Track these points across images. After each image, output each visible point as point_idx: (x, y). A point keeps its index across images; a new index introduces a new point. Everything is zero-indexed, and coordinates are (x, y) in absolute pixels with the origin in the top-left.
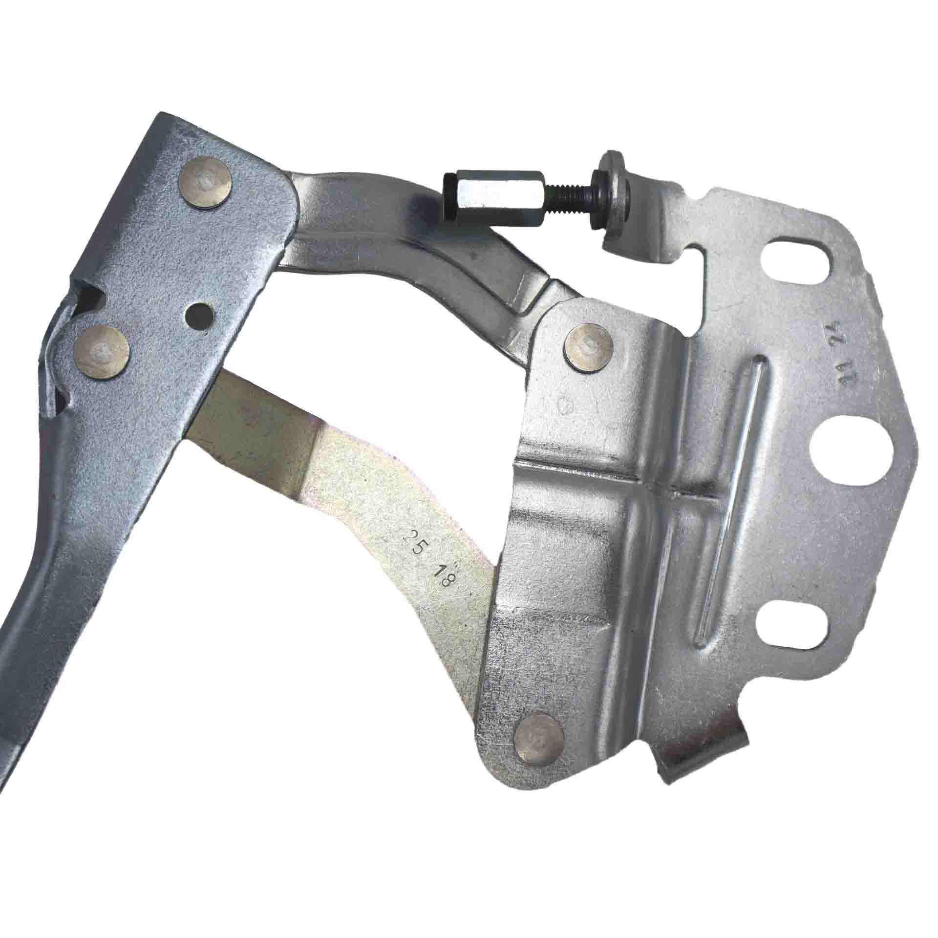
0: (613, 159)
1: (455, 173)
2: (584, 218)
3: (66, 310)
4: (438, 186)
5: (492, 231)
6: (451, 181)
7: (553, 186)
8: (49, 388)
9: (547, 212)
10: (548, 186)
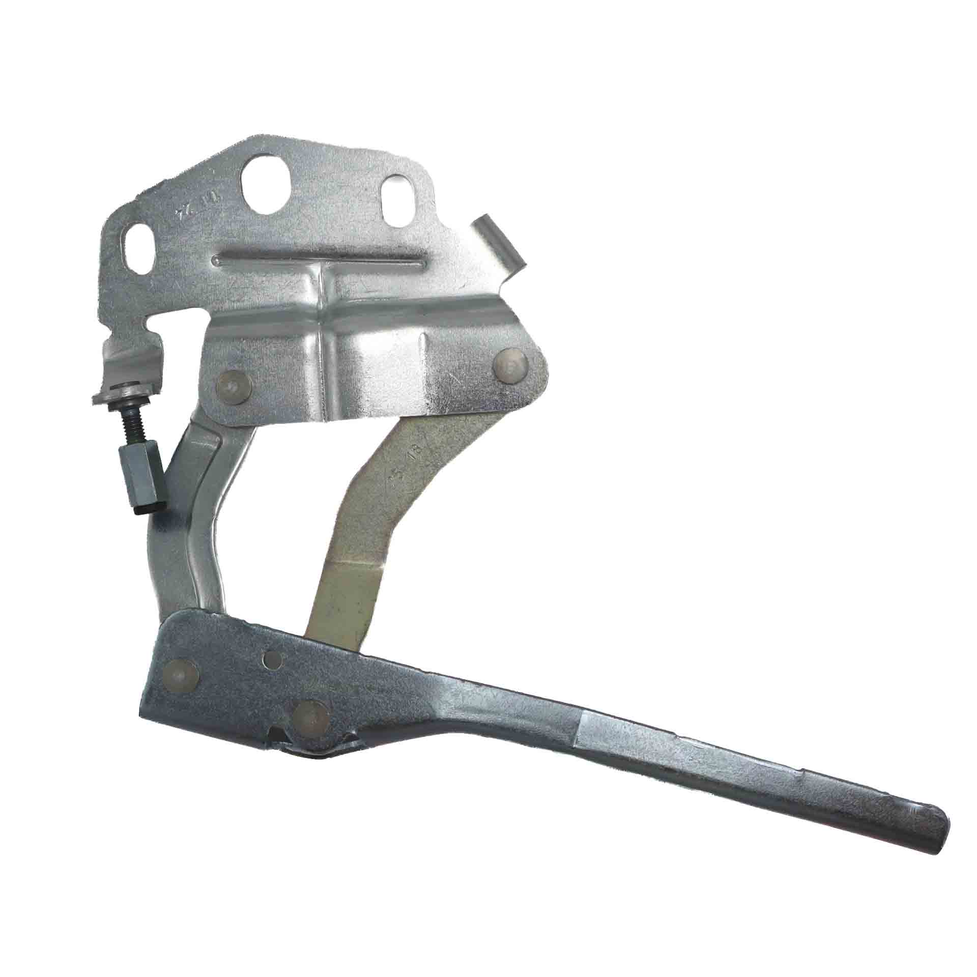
0: (97, 400)
1: (133, 508)
2: (144, 410)
3: (288, 748)
4: (145, 518)
5: (167, 471)
6: (139, 510)
7: (127, 438)
8: (344, 746)
9: (145, 438)
10: (127, 442)
